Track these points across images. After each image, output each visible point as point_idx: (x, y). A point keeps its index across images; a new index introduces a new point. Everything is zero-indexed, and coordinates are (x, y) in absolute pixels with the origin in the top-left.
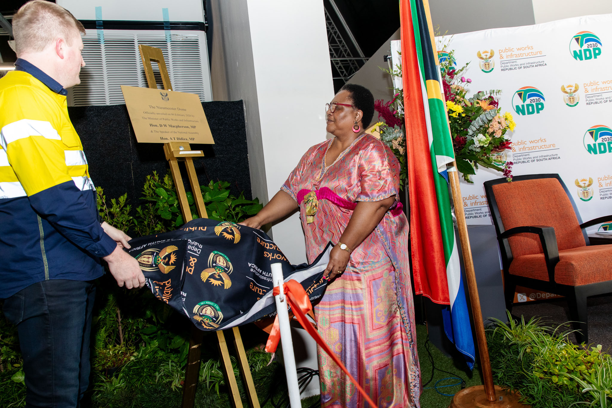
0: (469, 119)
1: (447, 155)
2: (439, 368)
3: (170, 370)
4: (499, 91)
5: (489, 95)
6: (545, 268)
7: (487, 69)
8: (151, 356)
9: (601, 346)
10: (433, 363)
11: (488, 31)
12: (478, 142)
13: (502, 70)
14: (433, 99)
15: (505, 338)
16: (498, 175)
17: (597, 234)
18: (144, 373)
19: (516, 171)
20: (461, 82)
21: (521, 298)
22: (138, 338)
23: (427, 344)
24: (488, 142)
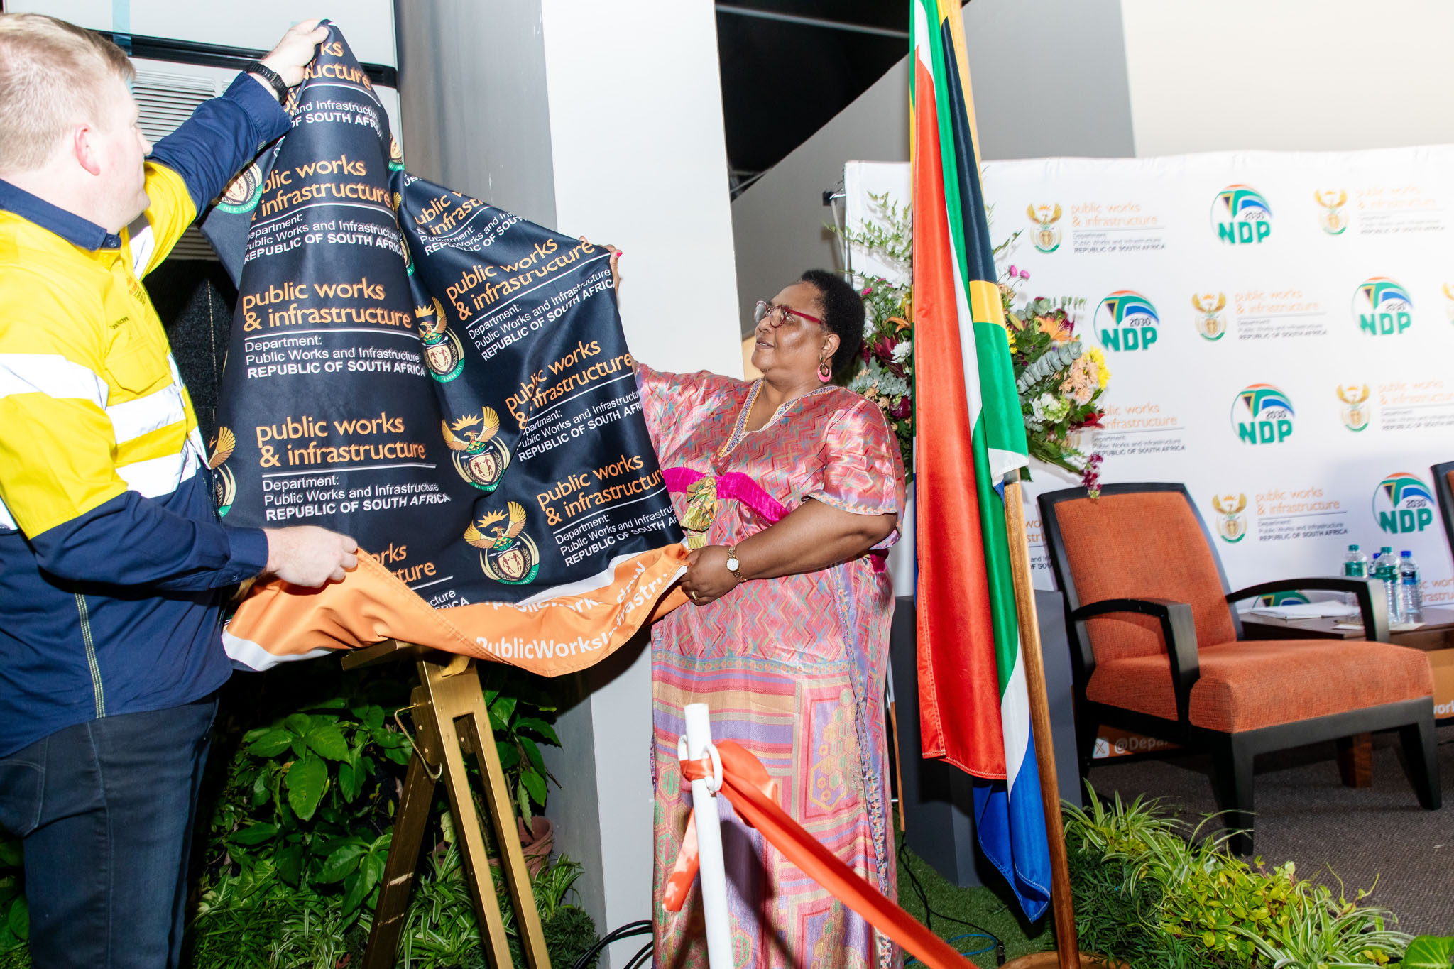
1: (1014, 449)
2: (941, 913)
3: (307, 934)
6: (1170, 692)
7: (1048, 245)
8: (256, 899)
9: (1292, 863)
10: (925, 901)
12: (1041, 412)
13: (1076, 250)
14: (986, 325)
23: (903, 855)
24: (1065, 413)
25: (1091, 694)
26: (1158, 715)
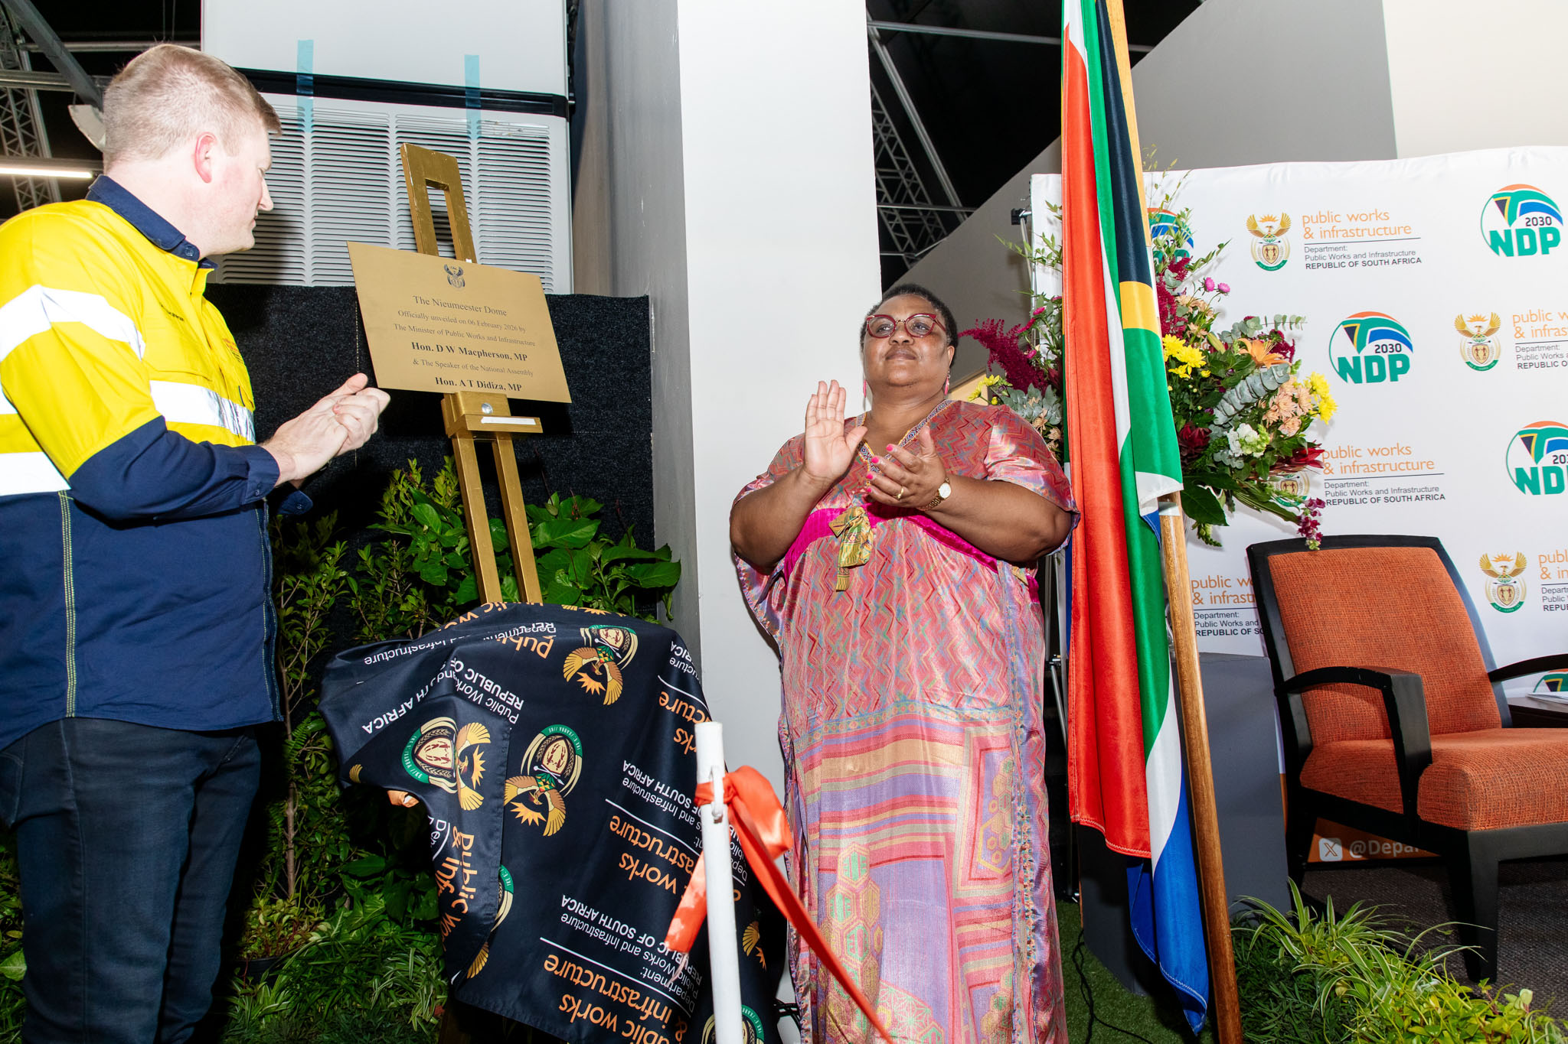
0: (1219, 383)
1: (1166, 472)
2: (1107, 1021)
3: (411, 974)
4: (1298, 320)
5: (1272, 327)
6: (1394, 778)
7: (1271, 261)
8: (364, 933)
9: (1530, 992)
10: (1091, 1005)
11: (1278, 168)
12: (1238, 444)
13: (1308, 266)
14: (1136, 331)
15: (1281, 954)
16: (1284, 529)
17: (1531, 698)
18: (341, 979)
19: (1331, 523)
20: (1203, 290)
21: (1328, 850)
22: (333, 884)
23: (1078, 954)
24: (1265, 445)
25: (1305, 780)
26: (1383, 807)
